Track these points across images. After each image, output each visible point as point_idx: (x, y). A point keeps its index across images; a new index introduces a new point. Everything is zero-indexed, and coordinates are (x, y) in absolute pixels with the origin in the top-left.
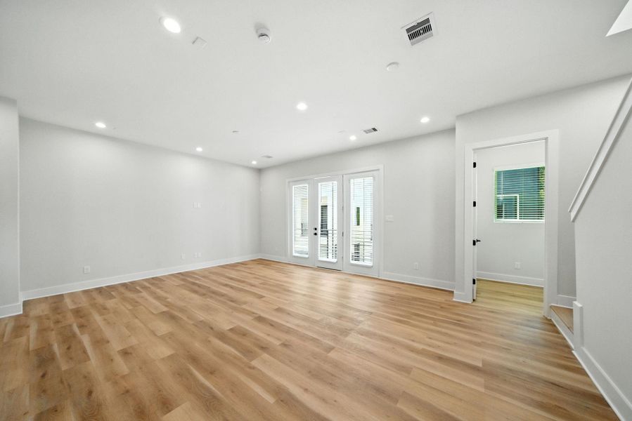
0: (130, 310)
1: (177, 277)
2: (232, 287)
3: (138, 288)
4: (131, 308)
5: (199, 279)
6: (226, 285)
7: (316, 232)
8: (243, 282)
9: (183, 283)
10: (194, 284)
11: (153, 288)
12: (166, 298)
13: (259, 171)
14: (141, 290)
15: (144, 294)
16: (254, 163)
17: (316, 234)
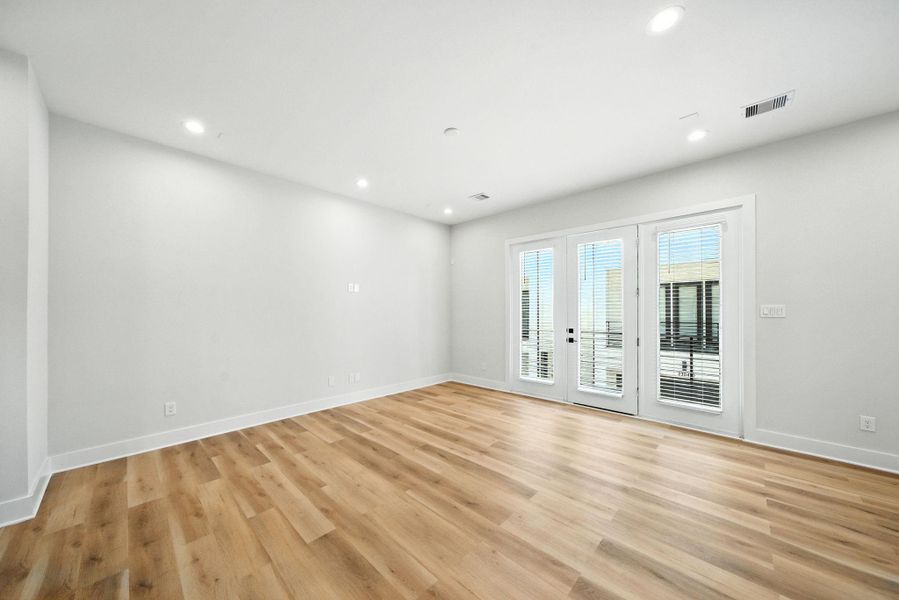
0: (249, 521)
1: (325, 421)
2: (442, 455)
3: (260, 447)
4: (250, 514)
5: (368, 430)
6: (426, 448)
7: (571, 335)
8: (456, 440)
9: (340, 437)
10: (362, 441)
11: (288, 450)
12: (321, 485)
13: (450, 228)
14: (266, 454)
15: (274, 467)
16: (448, 211)
17: (571, 340)
